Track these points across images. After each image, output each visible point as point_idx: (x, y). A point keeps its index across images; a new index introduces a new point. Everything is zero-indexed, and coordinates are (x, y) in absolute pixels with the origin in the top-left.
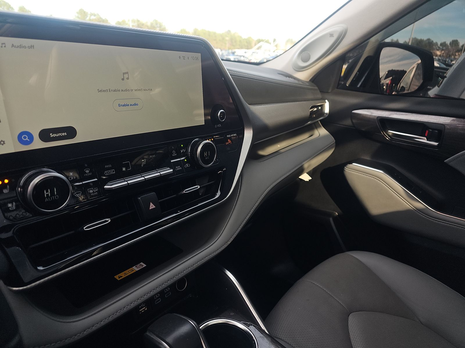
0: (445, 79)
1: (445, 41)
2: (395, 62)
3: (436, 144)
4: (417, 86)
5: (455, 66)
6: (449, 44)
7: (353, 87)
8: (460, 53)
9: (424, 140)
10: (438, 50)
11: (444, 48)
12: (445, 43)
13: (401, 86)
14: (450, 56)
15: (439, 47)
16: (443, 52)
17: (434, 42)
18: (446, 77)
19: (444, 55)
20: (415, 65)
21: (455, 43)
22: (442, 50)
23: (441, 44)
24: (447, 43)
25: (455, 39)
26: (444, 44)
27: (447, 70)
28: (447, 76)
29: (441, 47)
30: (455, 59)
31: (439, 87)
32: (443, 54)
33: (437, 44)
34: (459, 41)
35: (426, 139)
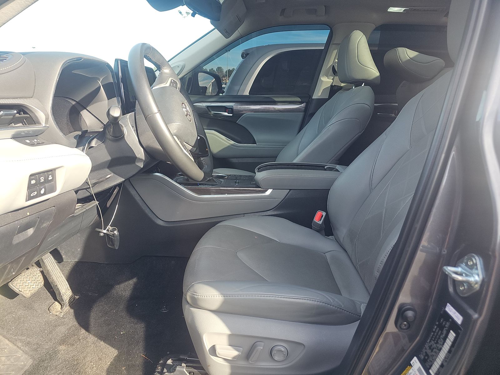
2: (202, 81)
3: (232, 115)
4: (214, 93)
8: (226, 78)
9: (226, 114)
13: (208, 93)
20: (211, 83)
21: (220, 69)
25: (220, 66)
34: (223, 68)
35: (227, 113)
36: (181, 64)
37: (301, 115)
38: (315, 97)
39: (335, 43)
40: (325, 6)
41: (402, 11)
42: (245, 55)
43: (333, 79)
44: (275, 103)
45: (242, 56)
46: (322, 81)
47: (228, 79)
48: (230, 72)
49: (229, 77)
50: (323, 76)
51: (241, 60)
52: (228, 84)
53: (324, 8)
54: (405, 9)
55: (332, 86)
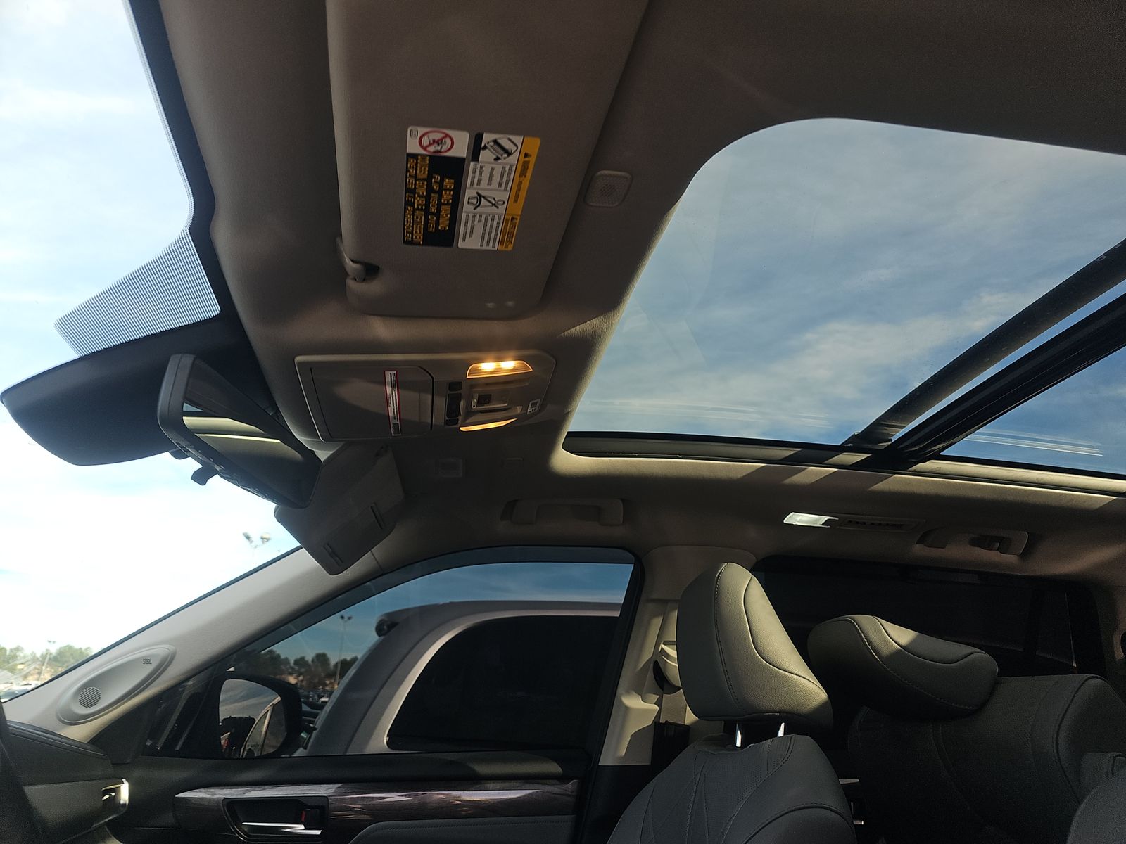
0: (315, 733)
1: (302, 655)
2: (236, 701)
3: (318, 832)
4: (273, 747)
5: (328, 708)
6: (310, 661)
7: (168, 750)
8: (333, 681)
9: (298, 828)
10: (291, 674)
11: (303, 670)
12: (303, 659)
13: (247, 748)
14: (315, 687)
15: (292, 668)
16: (301, 678)
17: (283, 657)
18: (315, 729)
19: (304, 683)
20: (269, 708)
21: (322, 658)
22: (300, 674)
23: (296, 662)
24: (307, 659)
25: (321, 651)
26: (301, 662)
27: (316, 715)
28: (316, 727)
29: (297, 668)
30: (325, 692)
31: (305, 748)
32: (302, 681)
33: (286, 661)
34: (329, 656)
35: (302, 827)
36: (161, 651)
37: (565, 823)
38: (607, 760)
39: (655, 596)
40: (622, 500)
41: (819, 524)
42: (387, 627)
43: (659, 703)
44: (476, 781)
45: (379, 630)
46: (627, 708)
47: (339, 684)
48: (345, 665)
49: (342, 676)
50: (628, 692)
51: (373, 638)
52: (336, 695)
53: (622, 504)
54: (829, 518)
55: (656, 723)
